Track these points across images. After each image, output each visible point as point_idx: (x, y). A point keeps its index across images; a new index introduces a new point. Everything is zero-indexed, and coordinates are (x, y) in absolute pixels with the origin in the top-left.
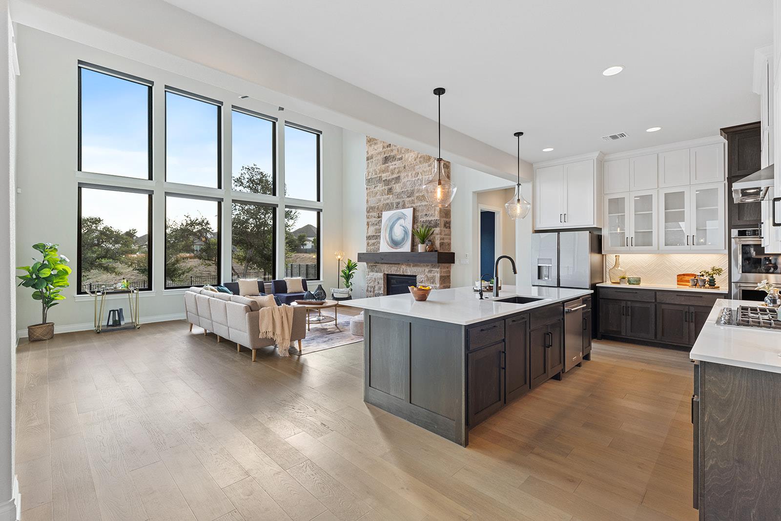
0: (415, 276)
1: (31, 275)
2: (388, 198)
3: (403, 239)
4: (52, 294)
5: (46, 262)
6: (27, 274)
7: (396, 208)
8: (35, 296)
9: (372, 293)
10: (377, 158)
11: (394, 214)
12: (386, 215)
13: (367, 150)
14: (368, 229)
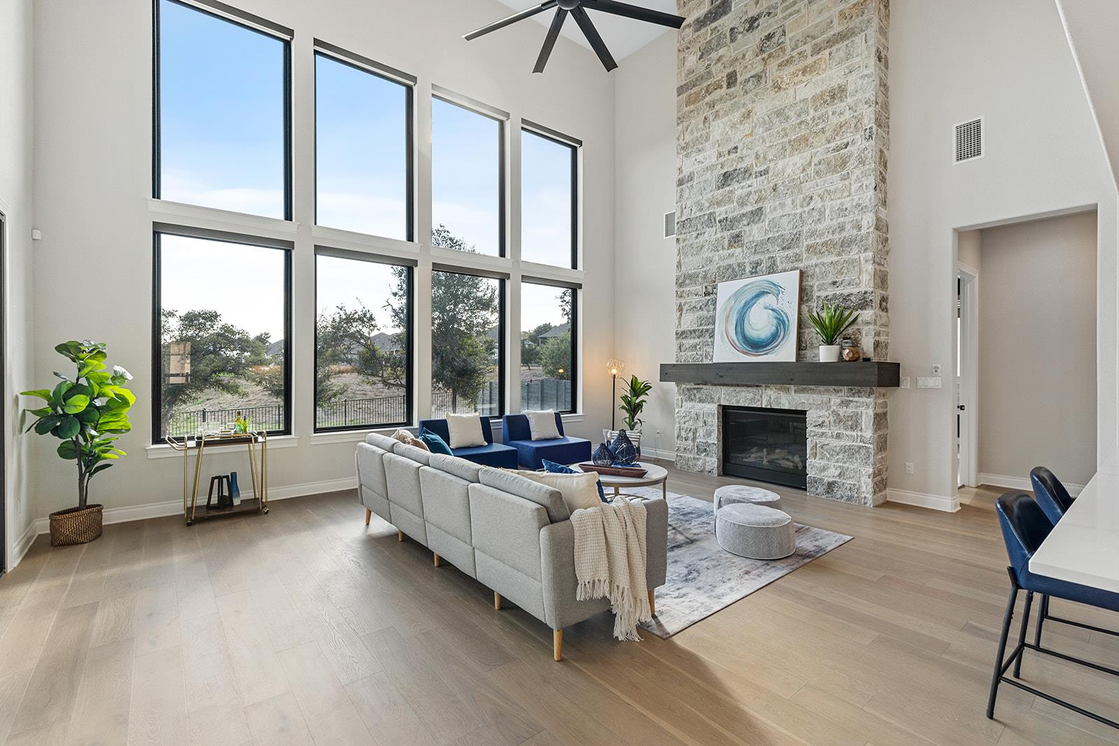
0: (804, 412)
1: (55, 409)
2: (731, 256)
3: (775, 336)
4: (95, 447)
5: (83, 381)
6: (43, 404)
7: (752, 273)
8: (64, 452)
9: (689, 442)
10: (703, 178)
11: (746, 285)
12: (726, 290)
13: (679, 166)
14: (680, 318)
